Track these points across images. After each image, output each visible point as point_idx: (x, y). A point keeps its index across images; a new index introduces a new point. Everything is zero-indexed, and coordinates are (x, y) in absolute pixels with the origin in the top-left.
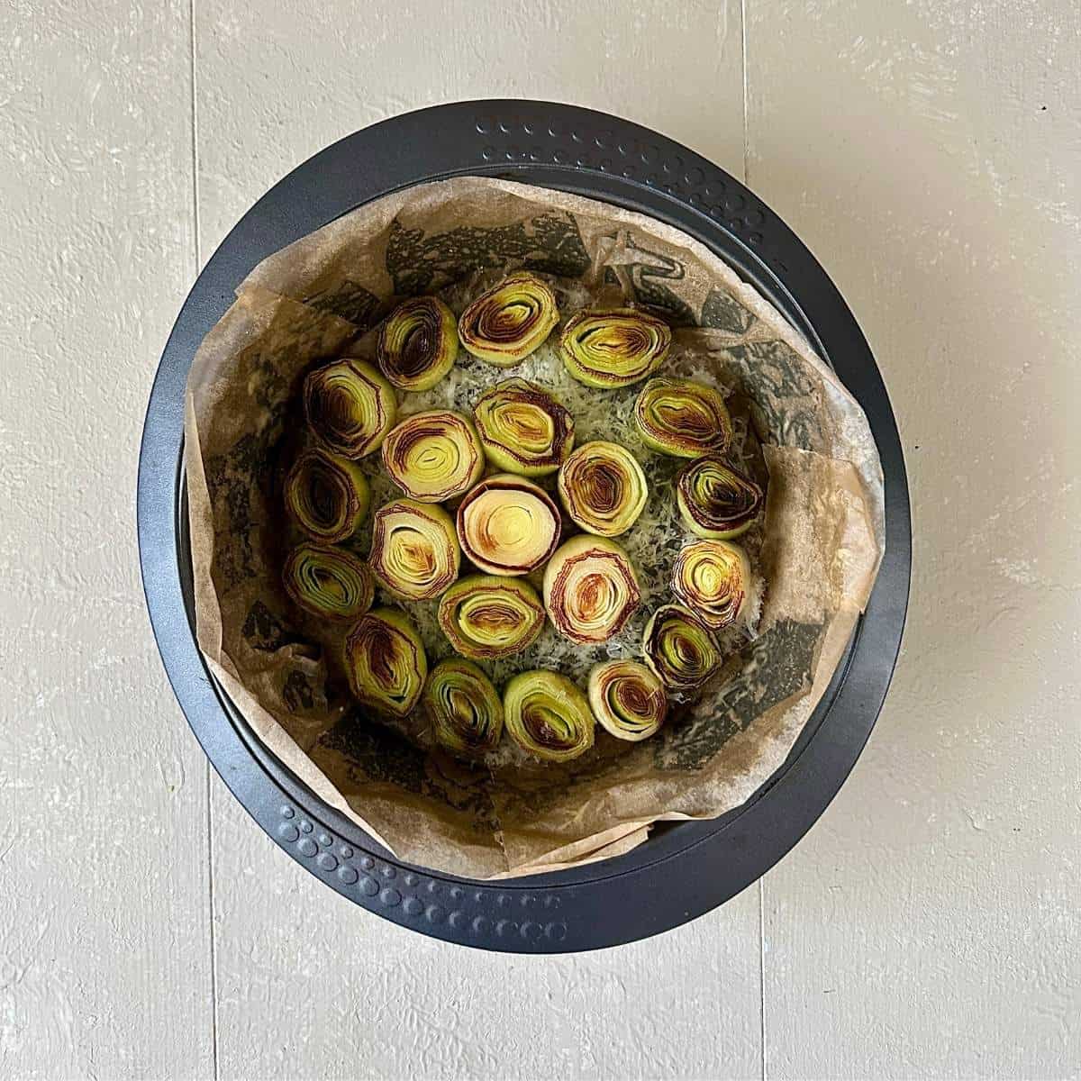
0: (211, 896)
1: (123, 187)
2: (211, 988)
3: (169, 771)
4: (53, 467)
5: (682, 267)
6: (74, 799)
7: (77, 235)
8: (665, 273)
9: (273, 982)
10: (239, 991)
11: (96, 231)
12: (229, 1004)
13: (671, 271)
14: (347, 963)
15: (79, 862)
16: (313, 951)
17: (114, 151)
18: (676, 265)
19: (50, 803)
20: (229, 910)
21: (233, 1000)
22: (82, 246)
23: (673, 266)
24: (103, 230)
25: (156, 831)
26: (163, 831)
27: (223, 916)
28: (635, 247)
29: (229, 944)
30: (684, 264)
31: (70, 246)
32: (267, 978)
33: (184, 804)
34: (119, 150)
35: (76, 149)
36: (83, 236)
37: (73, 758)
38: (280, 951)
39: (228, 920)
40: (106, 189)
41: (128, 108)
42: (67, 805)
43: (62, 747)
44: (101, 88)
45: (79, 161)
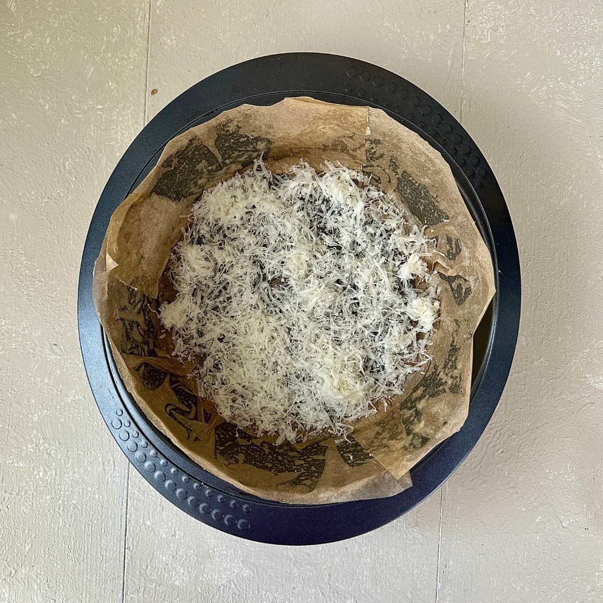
0: (126, 535)
1: (103, 128)
2: (122, 588)
3: (106, 463)
4: (52, 285)
6: (51, 475)
7: (74, 153)
9: (158, 587)
10: (138, 591)
11: (86, 153)
12: (131, 598)
14: (201, 579)
15: (52, 512)
16: (182, 571)
17: (99, 107)
19: (37, 477)
20: (135, 544)
21: (134, 596)
22: (77, 160)
24: (90, 151)
25: (97, 496)
26: (101, 497)
27: (131, 548)
29: (134, 564)
31: (70, 160)
32: (154, 585)
33: (113, 482)
34: (102, 107)
35: (77, 104)
36: (78, 154)
37: (53, 452)
38: (163, 570)
39: (135, 549)
40: (93, 128)
41: (109, 82)
42: (47, 478)
43: (46, 445)
44: (94, 70)
45: (78, 112)
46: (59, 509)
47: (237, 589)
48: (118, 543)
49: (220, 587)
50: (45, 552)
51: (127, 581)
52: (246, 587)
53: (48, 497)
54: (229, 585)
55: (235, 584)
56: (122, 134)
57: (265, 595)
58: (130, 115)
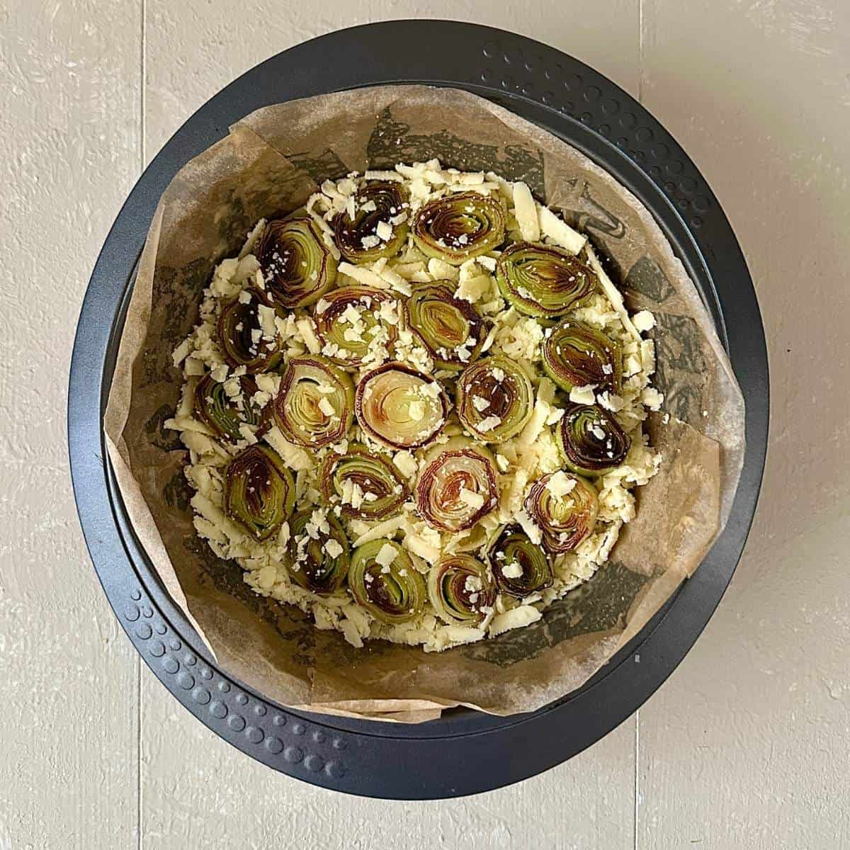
0: (139, 738)
1: (77, 97)
2: (137, 822)
3: (104, 625)
4: (7, 348)
5: (624, 227)
6: (18, 647)
7: (36, 141)
8: (608, 229)
9: (193, 819)
10: (162, 826)
11: (52, 138)
12: (153, 837)
13: (613, 229)
14: (261, 803)
15: (21, 705)
16: (230, 791)
17: (71, 65)
18: (620, 224)
20: (155, 751)
21: (156, 834)
22: (40, 150)
23: (617, 225)
24: (59, 136)
25: (91, 679)
26: (98, 679)
27: (149, 758)
28: (589, 198)
29: (154, 783)
30: (626, 225)
31: (29, 149)
32: (187, 815)
33: (117, 655)
34: (75, 64)
35: (36, 62)
36: (41, 141)
37: (19, 611)
38: (200, 790)
39: (154, 760)
40: (62, 99)
41: (84, 26)
42: (11, 653)
43: (9, 600)
44: (60, 8)
45: (38, 74)
46: (33, 702)
47: (318, 817)
48: (129, 751)
49: (291, 815)
50: (13, 769)
51: (144, 811)
52: (333, 813)
53: (15, 683)
54: (305, 810)
55: (313, 808)
56: (108, 106)
57: (363, 825)
58: (119, 76)
